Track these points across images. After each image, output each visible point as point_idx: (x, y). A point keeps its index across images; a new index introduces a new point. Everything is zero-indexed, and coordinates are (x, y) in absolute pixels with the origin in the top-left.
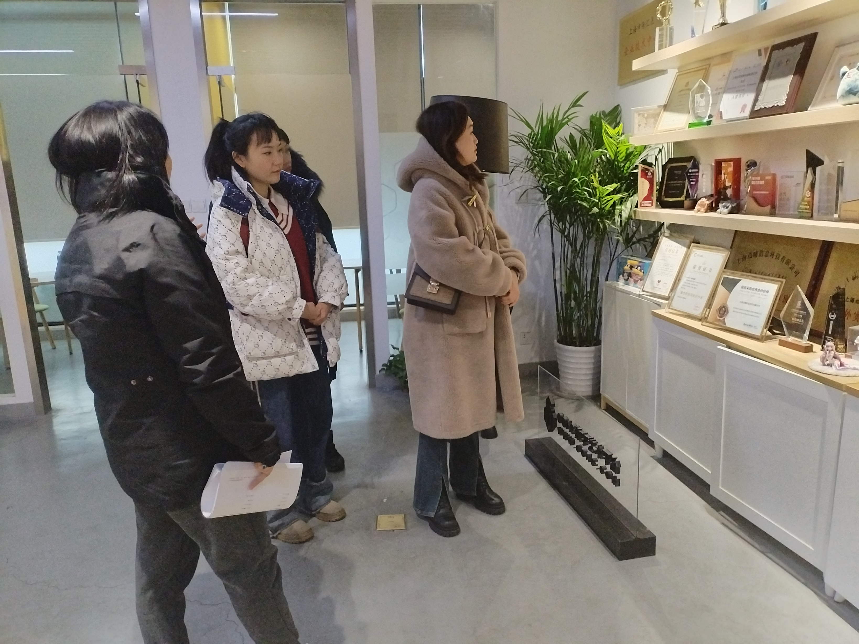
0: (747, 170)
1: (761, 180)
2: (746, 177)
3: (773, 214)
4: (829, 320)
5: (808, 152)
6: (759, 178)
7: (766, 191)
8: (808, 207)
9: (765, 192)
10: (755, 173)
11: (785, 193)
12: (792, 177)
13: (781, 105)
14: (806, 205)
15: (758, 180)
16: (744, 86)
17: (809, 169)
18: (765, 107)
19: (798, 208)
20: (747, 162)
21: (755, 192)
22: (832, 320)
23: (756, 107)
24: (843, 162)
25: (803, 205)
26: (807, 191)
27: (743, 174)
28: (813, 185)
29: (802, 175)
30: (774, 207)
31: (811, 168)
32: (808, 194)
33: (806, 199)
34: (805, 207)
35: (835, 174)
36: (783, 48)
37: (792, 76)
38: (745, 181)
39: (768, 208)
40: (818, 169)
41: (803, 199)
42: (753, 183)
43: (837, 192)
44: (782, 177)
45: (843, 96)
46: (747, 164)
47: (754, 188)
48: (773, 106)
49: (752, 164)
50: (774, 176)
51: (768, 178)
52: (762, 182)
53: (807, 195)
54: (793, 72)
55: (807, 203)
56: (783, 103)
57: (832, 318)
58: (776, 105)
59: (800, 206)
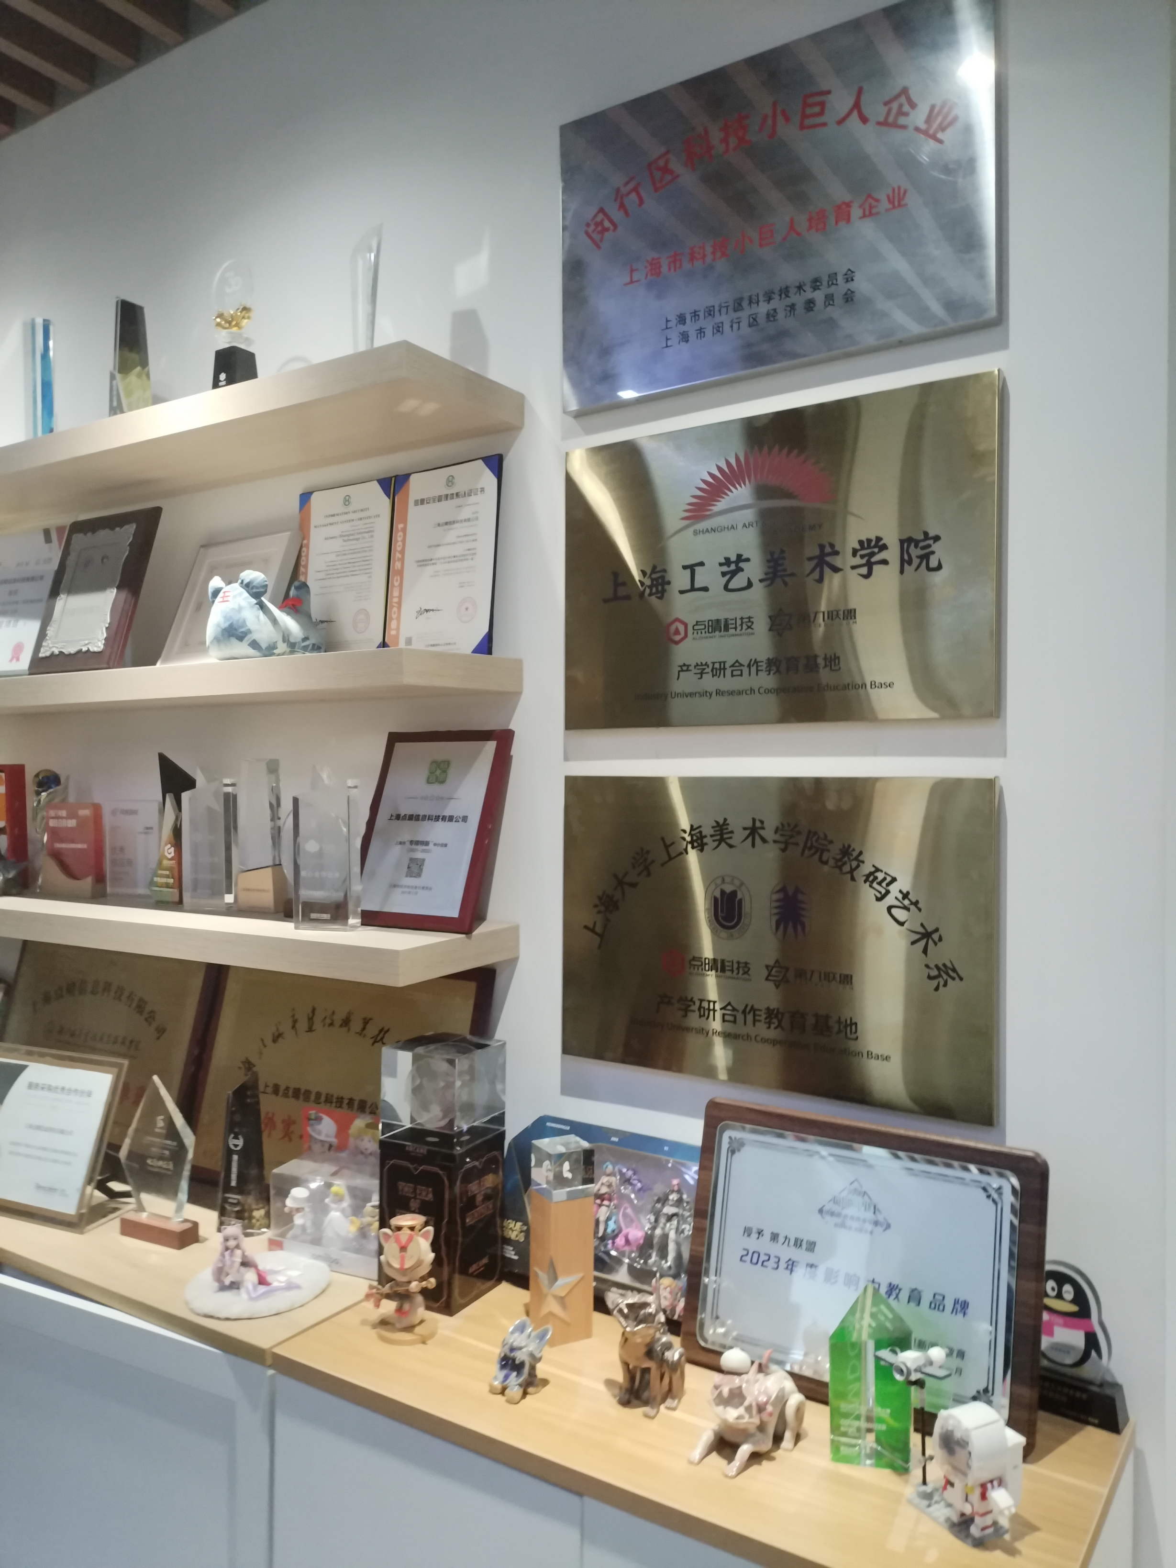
0: (38, 794)
1: (70, 816)
2: (36, 811)
3: (99, 896)
4: (229, 1153)
5: (163, 759)
6: (64, 813)
7: (82, 842)
8: (171, 881)
9: (79, 846)
10: (57, 800)
11: (122, 849)
12: (134, 812)
13: (96, 649)
14: (167, 877)
15: (62, 818)
16: (17, 603)
17: (167, 795)
18: (61, 653)
19: (152, 883)
20: (37, 775)
21: (58, 845)
22: (237, 1152)
23: (42, 650)
24: (233, 785)
25: (162, 876)
26: (166, 845)
27: (31, 802)
28: (177, 832)
29: (156, 807)
30: (100, 879)
31: (172, 795)
32: (170, 852)
33: (166, 863)
34: (164, 880)
35: (219, 808)
36: (94, 531)
37: (115, 590)
38: (34, 818)
39: (88, 883)
40: (185, 796)
41: (160, 863)
42: (52, 823)
43: (228, 849)
44: (114, 812)
45: (217, 640)
46: (37, 780)
47: (55, 834)
48: (80, 651)
49: (48, 781)
50: (97, 810)
51: (85, 812)
52: (72, 823)
53: (166, 854)
54: (117, 584)
55: (167, 873)
56: (98, 645)
57: (236, 1146)
58: (84, 649)
59: (155, 879)
